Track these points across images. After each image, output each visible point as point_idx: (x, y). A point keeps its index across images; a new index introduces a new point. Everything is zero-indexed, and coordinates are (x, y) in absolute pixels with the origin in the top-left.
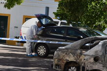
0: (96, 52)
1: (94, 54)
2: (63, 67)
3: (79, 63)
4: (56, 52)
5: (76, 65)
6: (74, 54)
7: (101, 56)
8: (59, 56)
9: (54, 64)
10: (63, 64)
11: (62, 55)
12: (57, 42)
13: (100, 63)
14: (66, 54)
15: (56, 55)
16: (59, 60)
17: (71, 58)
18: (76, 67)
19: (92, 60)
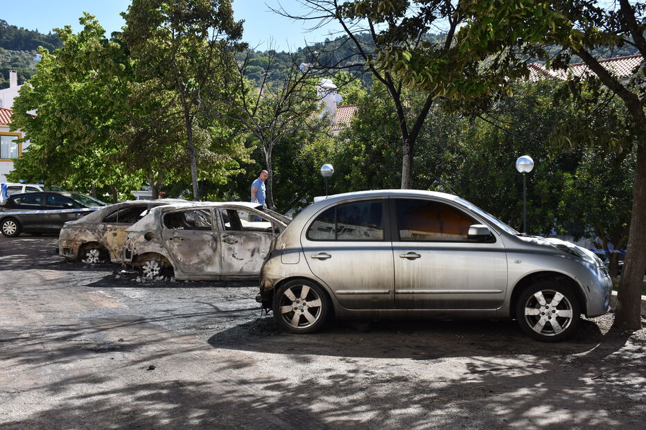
0: (147, 226)
1: (144, 230)
2: (76, 251)
3: (102, 243)
4: (62, 231)
5: (96, 247)
6: (93, 231)
7: (156, 231)
8: (69, 235)
9: (61, 248)
10: (76, 247)
11: (73, 234)
12: (38, 212)
13: (155, 242)
14: (81, 231)
15: (63, 235)
16: (69, 241)
17: (90, 237)
18: (98, 249)
19: (142, 238)
